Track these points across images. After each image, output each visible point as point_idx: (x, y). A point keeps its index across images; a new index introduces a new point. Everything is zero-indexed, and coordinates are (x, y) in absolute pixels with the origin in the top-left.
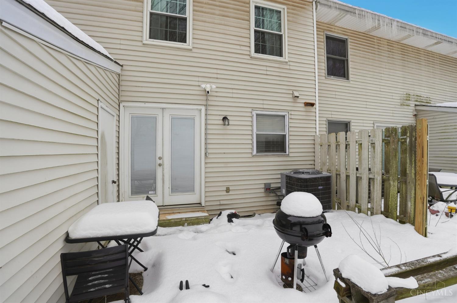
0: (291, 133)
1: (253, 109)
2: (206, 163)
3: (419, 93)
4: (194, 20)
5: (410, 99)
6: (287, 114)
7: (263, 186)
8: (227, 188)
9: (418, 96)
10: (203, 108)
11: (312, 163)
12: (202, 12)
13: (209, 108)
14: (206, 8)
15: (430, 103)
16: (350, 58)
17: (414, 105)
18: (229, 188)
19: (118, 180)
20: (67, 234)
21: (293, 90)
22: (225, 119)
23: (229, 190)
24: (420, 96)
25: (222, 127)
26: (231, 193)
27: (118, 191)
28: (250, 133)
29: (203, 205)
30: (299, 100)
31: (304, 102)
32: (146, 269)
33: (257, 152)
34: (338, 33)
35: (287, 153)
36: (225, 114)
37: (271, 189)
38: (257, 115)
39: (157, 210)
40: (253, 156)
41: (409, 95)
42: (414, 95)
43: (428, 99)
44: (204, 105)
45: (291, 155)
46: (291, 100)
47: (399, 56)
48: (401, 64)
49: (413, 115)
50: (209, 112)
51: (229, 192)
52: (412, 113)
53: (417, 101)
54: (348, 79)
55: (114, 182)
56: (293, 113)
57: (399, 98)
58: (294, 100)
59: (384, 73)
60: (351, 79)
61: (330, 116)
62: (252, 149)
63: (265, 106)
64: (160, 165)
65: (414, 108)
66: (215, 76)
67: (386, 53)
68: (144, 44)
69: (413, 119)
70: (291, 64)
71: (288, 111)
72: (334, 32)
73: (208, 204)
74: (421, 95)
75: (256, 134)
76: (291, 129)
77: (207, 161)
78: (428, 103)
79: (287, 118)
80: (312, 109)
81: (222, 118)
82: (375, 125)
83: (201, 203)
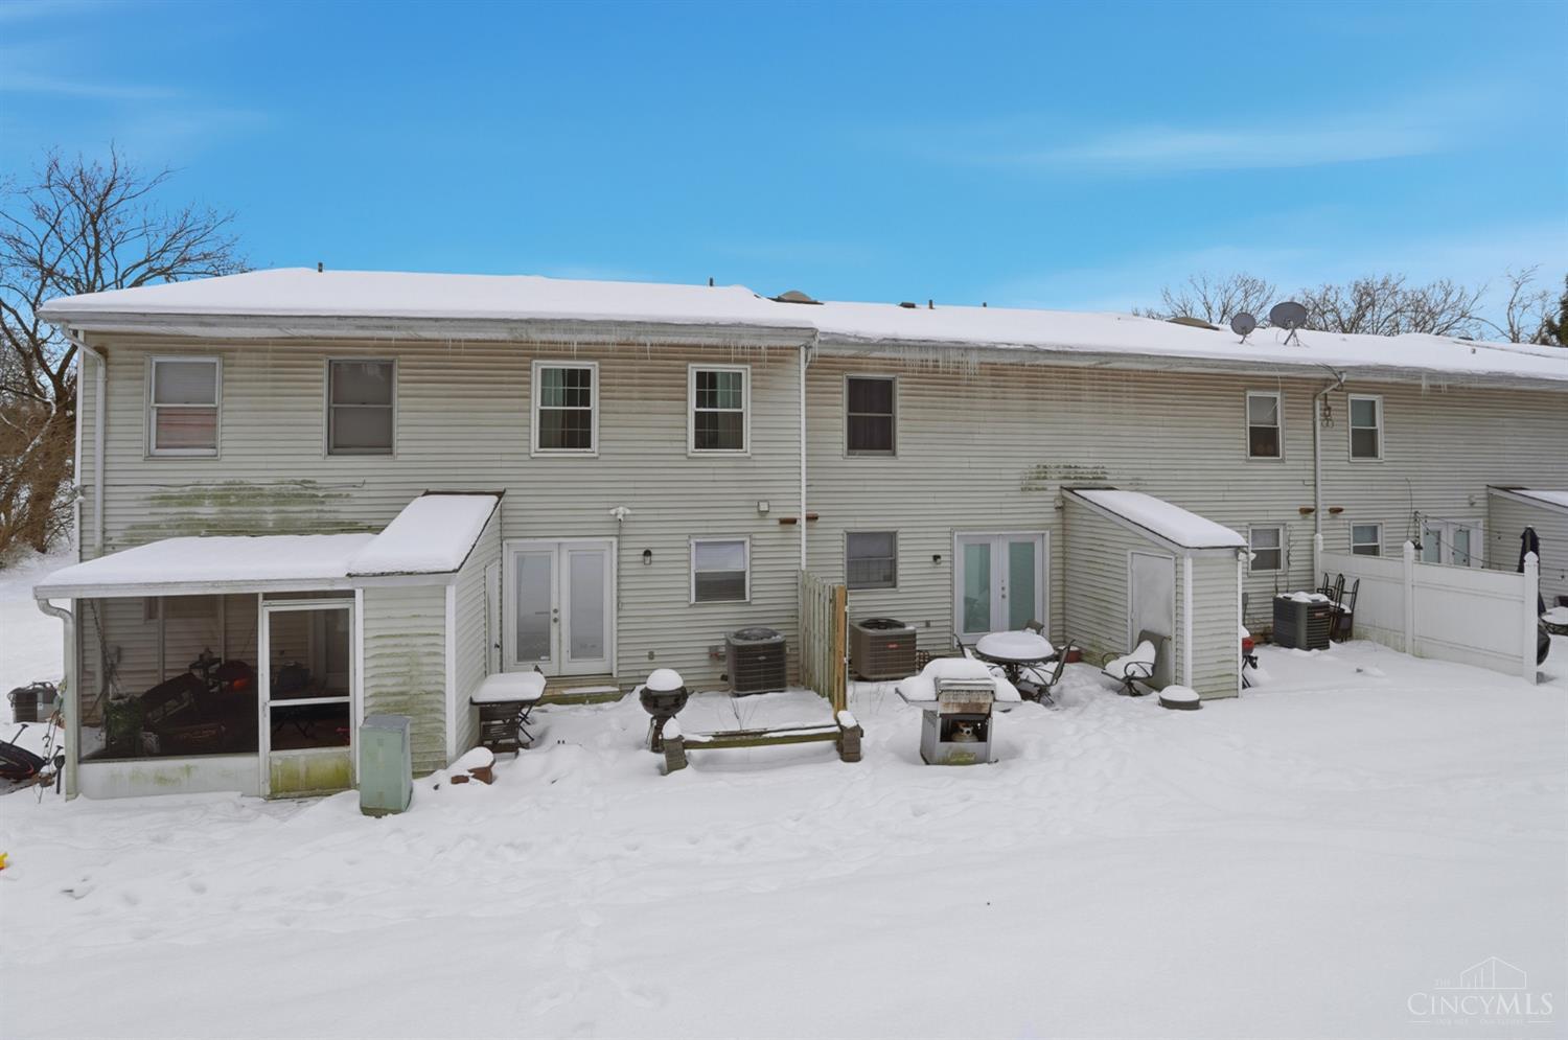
0: (755, 569)
1: (690, 536)
2: (618, 618)
3: (1072, 462)
4: (601, 412)
5: (1048, 476)
6: (748, 540)
7: (707, 650)
8: (651, 651)
9: (1070, 467)
10: (614, 540)
12: (613, 398)
13: (623, 539)
14: (619, 392)
15: (1105, 479)
16: (900, 412)
17: (1058, 488)
18: (653, 653)
19: (501, 642)
21: (759, 501)
22: (647, 553)
23: (654, 656)
24: (1076, 467)
25: (641, 565)
26: (656, 660)
27: (501, 656)
28: (686, 571)
29: (615, 676)
30: (769, 516)
31: (779, 518)
32: (533, 740)
33: (697, 600)
34: (875, 371)
35: (748, 600)
36: (647, 546)
37: (719, 654)
38: (697, 544)
39: (544, 682)
40: (691, 606)
41: (1045, 467)
42: (1058, 467)
43: (1099, 471)
44: (616, 536)
45: (753, 602)
46: (757, 516)
47: (1021, 393)
48: (1025, 408)
49: (1056, 508)
50: (624, 546)
51: (654, 659)
52: (1052, 504)
53: (1065, 478)
54: (894, 454)
55: (497, 646)
56: (757, 536)
57: (1018, 477)
58: (761, 515)
60: (899, 452)
61: (853, 525)
62: (689, 595)
63: (710, 531)
64: (555, 620)
65: (1057, 494)
66: (632, 492)
67: (987, 392)
68: (532, 457)
69: (1055, 515)
70: (756, 458)
71: (750, 535)
72: (867, 370)
73: (621, 675)
74: (1078, 465)
75: (696, 573)
76: (754, 562)
77: (620, 615)
78: (1099, 478)
79: (747, 544)
80: (794, 527)
81: (642, 552)
82: (956, 534)
83: (611, 675)
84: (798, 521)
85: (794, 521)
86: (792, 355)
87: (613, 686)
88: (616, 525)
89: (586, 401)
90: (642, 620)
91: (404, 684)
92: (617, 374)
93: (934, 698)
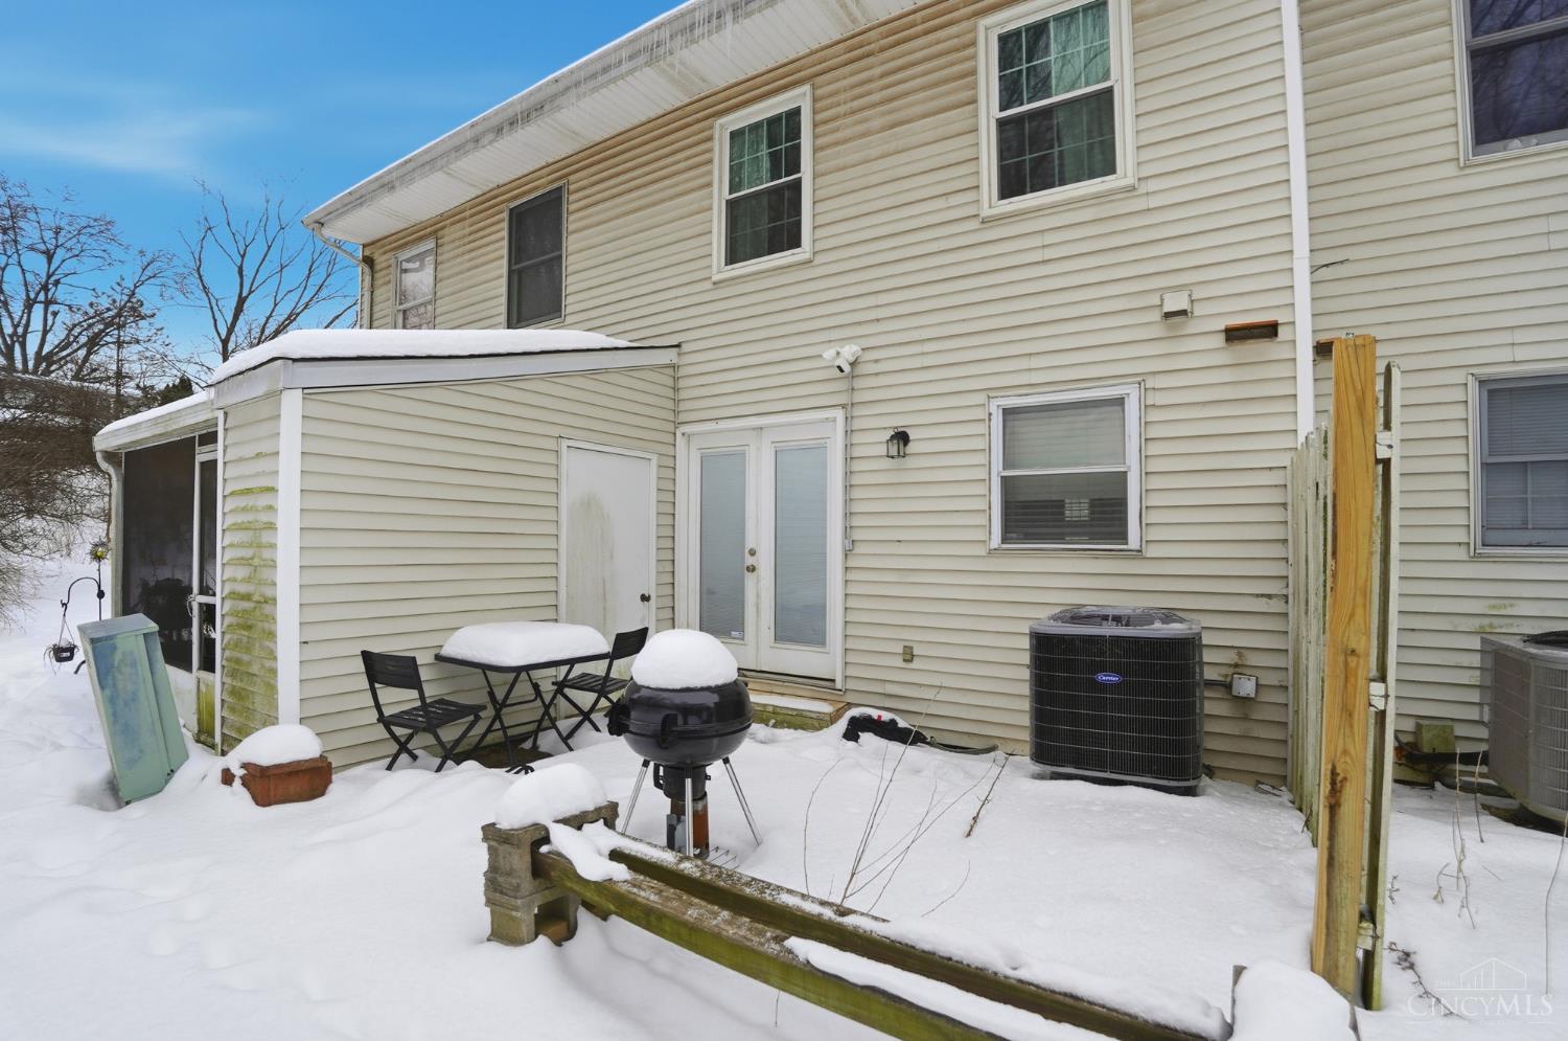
0: (1153, 466)
1: (991, 393)
2: (846, 569)
4: (816, 175)
6: (1134, 390)
8: (905, 647)
10: (839, 414)
11: (1274, 589)
12: (839, 143)
13: (857, 411)
18: (911, 648)
21: (1165, 291)
23: (913, 655)
26: (915, 665)
28: (982, 474)
29: (839, 685)
30: (1193, 327)
31: (1223, 328)
33: (1004, 540)
35: (1133, 541)
36: (900, 422)
38: (1008, 411)
40: (991, 552)
44: (844, 406)
45: (1152, 551)
46: (1157, 331)
50: (857, 424)
51: (908, 660)
55: (645, 598)
56: (1159, 382)
58: (1167, 327)
61: (1503, 356)
62: (988, 528)
63: (1037, 378)
64: (752, 569)
66: (873, 315)
68: (714, 283)
70: (1153, 185)
71: (1140, 380)
73: (851, 685)
75: (1002, 477)
76: (1153, 449)
77: (850, 564)
79: (1132, 408)
80: (1273, 347)
81: (890, 436)
83: (833, 681)
84: (1286, 332)
85: (1269, 330)
88: (842, 385)
89: (793, 165)
90: (891, 577)
91: (249, 579)
92: (841, 97)
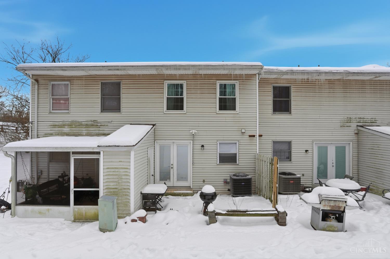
0: (240, 153)
1: (217, 140)
2: (193, 168)
3: (361, 116)
4: (187, 98)
5: (351, 121)
7: (223, 180)
9: (361, 118)
10: (192, 141)
11: (254, 169)
12: (191, 93)
13: (195, 141)
14: (193, 91)
15: (376, 122)
16: (293, 98)
17: (356, 126)
18: (204, 180)
19: (154, 174)
20: (141, 192)
21: (242, 129)
22: (203, 146)
23: (205, 181)
24: (363, 118)
25: (201, 150)
27: (154, 179)
28: (216, 153)
29: (191, 187)
30: (245, 134)
31: (249, 135)
32: (162, 207)
33: (220, 163)
34: (283, 83)
35: (237, 163)
36: (203, 144)
37: (227, 182)
38: (220, 143)
39: (167, 188)
40: (218, 165)
41: (350, 118)
42: (356, 118)
43: (373, 119)
44: (192, 140)
45: (240, 164)
46: (241, 134)
48: (342, 96)
49: (355, 134)
50: (195, 143)
51: (204, 182)
52: (353, 132)
53: (359, 122)
54: (290, 113)
55: (153, 175)
56: (241, 141)
57: (339, 122)
58: (242, 134)
59: (324, 105)
60: (292, 113)
61: (275, 139)
62: (217, 161)
63: (224, 139)
64: (172, 168)
65: (356, 128)
66: (198, 125)
67: (327, 90)
68: (164, 113)
69: (354, 136)
70: (241, 114)
71: (238, 141)
72: (280, 83)
73: (194, 187)
74: (364, 117)
75: (219, 153)
76: (240, 150)
78: (374, 122)
79: (237, 144)
80: (254, 138)
81: (201, 146)
82: (314, 143)
83: (190, 187)
84: (256, 137)
85: (254, 136)
86: (253, 77)
87: (191, 191)
88: (192, 136)
89: (182, 94)
90: (201, 169)
91: (117, 185)
92: (192, 85)
93: (319, 202)
